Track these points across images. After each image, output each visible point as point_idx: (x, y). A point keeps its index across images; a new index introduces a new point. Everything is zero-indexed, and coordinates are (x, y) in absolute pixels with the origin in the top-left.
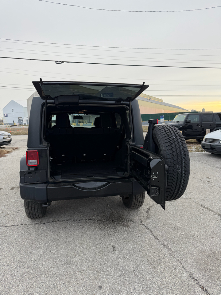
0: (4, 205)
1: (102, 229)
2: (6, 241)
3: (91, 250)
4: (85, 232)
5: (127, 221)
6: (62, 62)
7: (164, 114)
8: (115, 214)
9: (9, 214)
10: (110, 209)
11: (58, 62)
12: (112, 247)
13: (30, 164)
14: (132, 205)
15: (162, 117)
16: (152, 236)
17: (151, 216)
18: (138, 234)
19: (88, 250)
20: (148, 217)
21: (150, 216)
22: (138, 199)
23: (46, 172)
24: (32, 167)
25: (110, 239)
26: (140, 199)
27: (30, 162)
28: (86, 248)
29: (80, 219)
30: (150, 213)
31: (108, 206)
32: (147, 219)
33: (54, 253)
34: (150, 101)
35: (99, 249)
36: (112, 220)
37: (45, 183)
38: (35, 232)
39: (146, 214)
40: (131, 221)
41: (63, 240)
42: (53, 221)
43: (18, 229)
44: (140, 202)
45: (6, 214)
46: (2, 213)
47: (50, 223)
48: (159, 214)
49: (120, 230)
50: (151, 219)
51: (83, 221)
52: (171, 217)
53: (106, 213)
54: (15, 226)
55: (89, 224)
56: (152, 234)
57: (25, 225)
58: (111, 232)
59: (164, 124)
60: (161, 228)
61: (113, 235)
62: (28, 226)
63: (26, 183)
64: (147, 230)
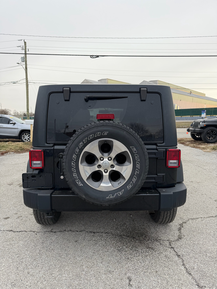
0: (21, 204)
1: (119, 249)
2: (8, 252)
3: (101, 279)
4: (98, 251)
5: (151, 240)
6: (98, 56)
7: (206, 109)
8: (139, 228)
9: (22, 216)
10: (133, 220)
11: (94, 56)
12: (128, 278)
13: (34, 166)
14: (160, 220)
15: (204, 112)
16: (183, 268)
17: (184, 236)
18: (165, 262)
19: (97, 279)
20: (180, 238)
21: (182, 236)
22: (167, 213)
23: (52, 176)
24: (36, 169)
25: (127, 266)
26: (170, 214)
27: (34, 164)
28: (95, 276)
29: (95, 231)
30: (182, 231)
31: (131, 216)
32: (178, 240)
33: (55, 278)
34: (190, 95)
35: (111, 279)
36: (133, 237)
37: (51, 189)
38: (42, 243)
39: (177, 233)
40: (157, 240)
41: (69, 259)
42: (65, 230)
43: (25, 237)
44: (169, 218)
45: (19, 216)
46: (17, 214)
47: (61, 232)
48: (195, 233)
49: (141, 252)
50: (183, 241)
51: (98, 233)
52: (211, 240)
53: (127, 226)
54: (23, 233)
55: (104, 239)
56: (184, 265)
57: (34, 232)
58: (130, 254)
59: (206, 119)
60: (197, 256)
61: (132, 259)
62: (36, 234)
63: (30, 187)
64: (177, 258)
